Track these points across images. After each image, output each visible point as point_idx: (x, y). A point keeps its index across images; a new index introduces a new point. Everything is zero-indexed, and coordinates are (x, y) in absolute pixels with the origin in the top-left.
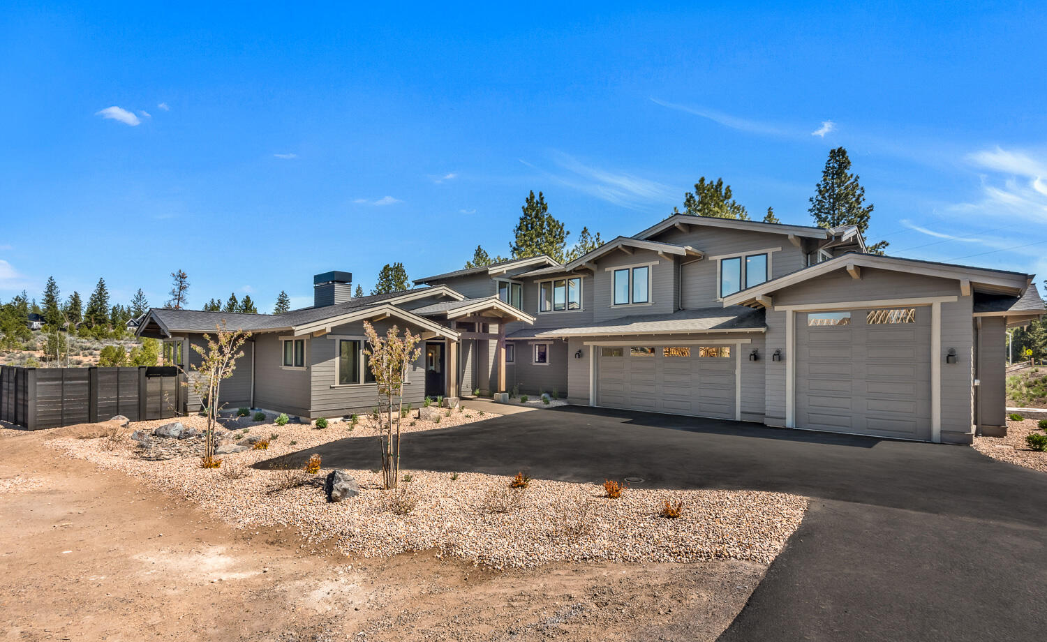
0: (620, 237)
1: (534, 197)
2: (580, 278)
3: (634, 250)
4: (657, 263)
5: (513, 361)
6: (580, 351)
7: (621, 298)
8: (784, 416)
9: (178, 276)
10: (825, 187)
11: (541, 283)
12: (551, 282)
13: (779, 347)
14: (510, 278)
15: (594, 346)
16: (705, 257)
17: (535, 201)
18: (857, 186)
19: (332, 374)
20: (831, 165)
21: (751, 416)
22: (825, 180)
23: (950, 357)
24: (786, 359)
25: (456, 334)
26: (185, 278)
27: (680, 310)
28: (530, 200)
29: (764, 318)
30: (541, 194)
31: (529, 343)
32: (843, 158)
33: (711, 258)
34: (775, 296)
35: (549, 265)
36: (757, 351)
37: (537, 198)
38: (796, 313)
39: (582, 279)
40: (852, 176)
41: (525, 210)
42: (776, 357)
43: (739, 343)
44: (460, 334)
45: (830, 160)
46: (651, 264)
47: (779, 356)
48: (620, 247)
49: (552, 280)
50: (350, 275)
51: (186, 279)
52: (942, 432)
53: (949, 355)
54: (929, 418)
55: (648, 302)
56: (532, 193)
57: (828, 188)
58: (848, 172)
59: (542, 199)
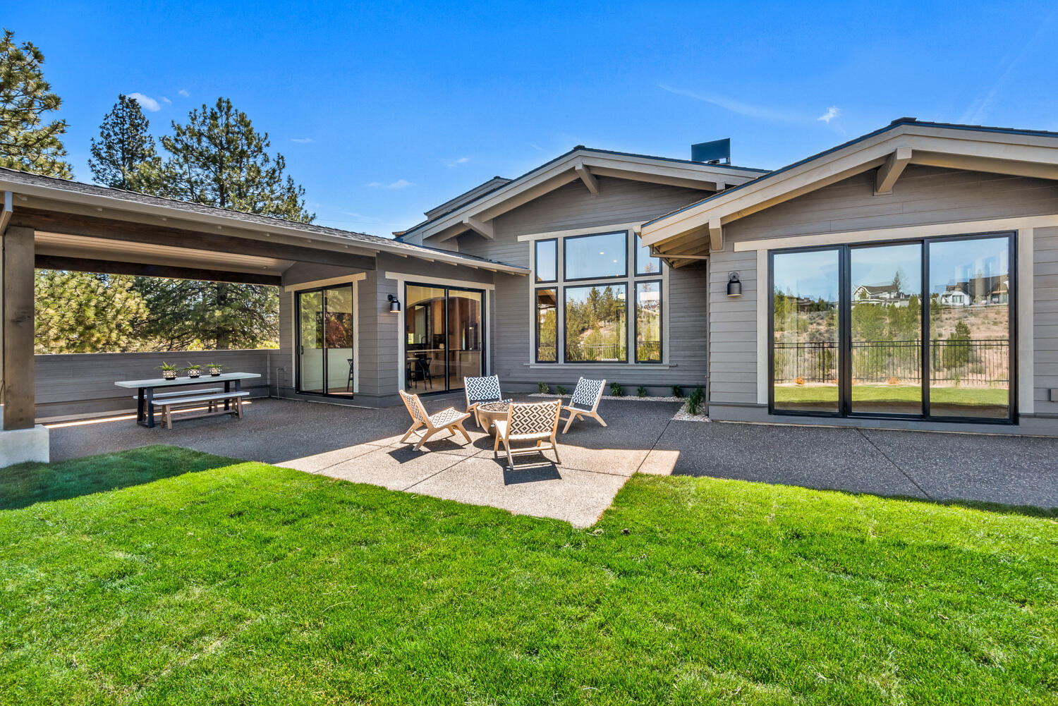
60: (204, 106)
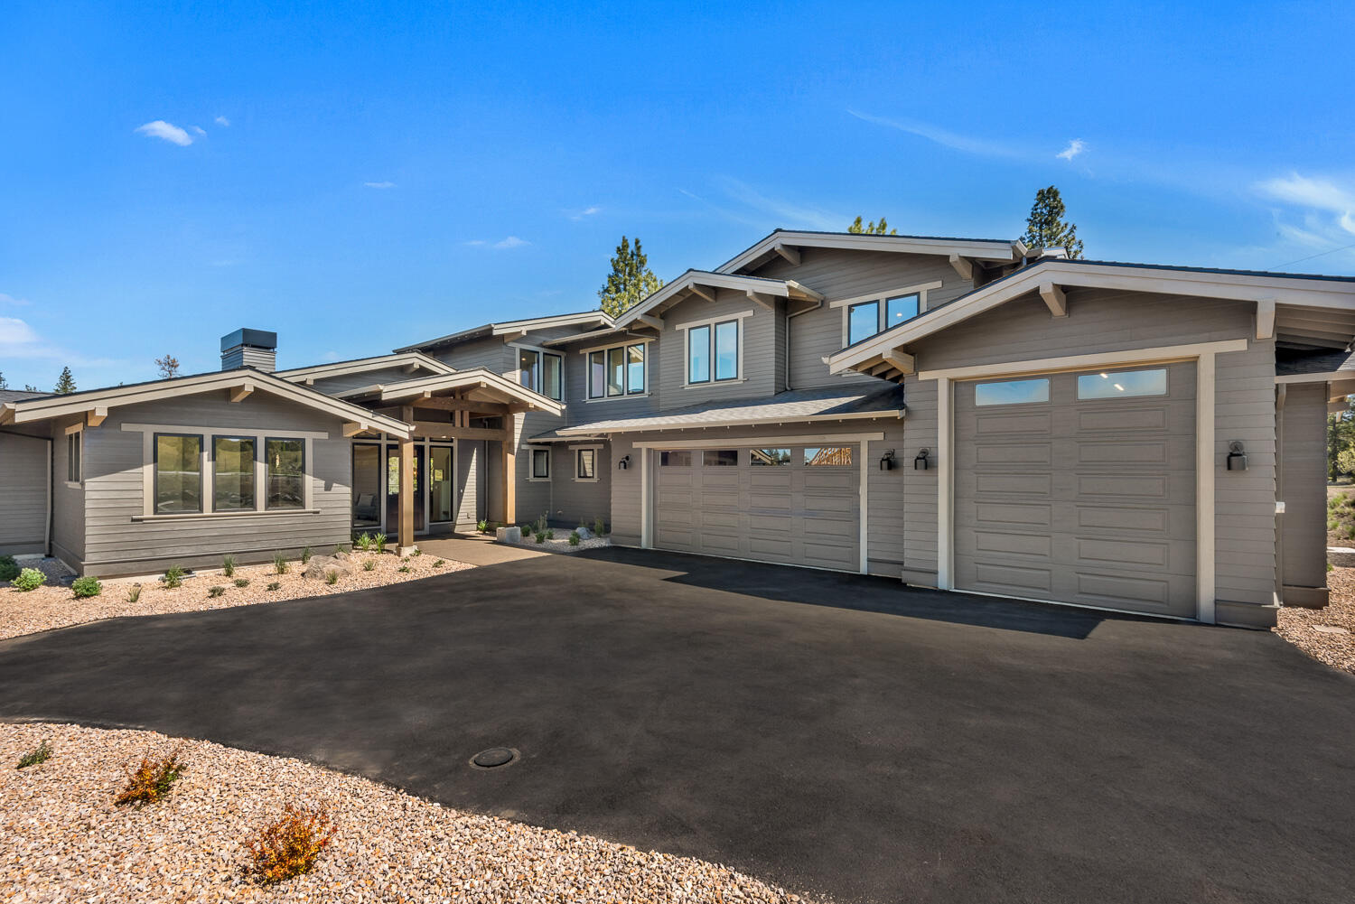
0: (690, 270)
1: (628, 246)
2: (643, 344)
3: (716, 292)
4: (750, 313)
5: (547, 476)
6: (627, 458)
7: (699, 372)
8: (932, 568)
9: (166, 365)
10: (1031, 241)
11: (590, 354)
12: (603, 351)
13: (925, 444)
14: (541, 346)
15: (649, 450)
16: (824, 303)
17: (629, 251)
18: (1073, 239)
19: (138, 495)
20: (1039, 211)
21: (885, 566)
22: (1030, 231)
23: (1233, 458)
24: (937, 467)
25: (406, 428)
26: (175, 367)
27: (786, 390)
28: (621, 250)
29: (902, 396)
30: (637, 242)
31: (571, 447)
32: (1054, 201)
33: (833, 305)
34: (919, 351)
35: (606, 326)
36: (893, 454)
37: (632, 247)
38: (955, 384)
39: (646, 345)
40: (1066, 225)
41: (615, 264)
42: (921, 462)
43: (864, 439)
44: (413, 428)
45: (1037, 205)
46: (741, 316)
47: (926, 461)
48: (691, 287)
49: (605, 348)
50: (274, 336)
51: (178, 369)
52: (1216, 602)
53: (1232, 455)
54: (1193, 574)
55: (737, 378)
56: (625, 240)
57: (1034, 242)
58: (1061, 220)
59: (639, 249)
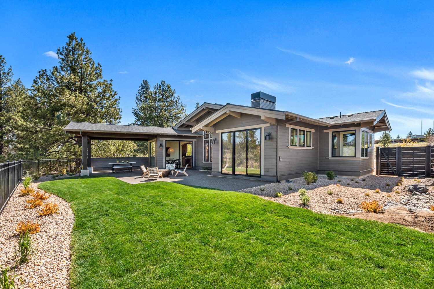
60: (157, 84)
